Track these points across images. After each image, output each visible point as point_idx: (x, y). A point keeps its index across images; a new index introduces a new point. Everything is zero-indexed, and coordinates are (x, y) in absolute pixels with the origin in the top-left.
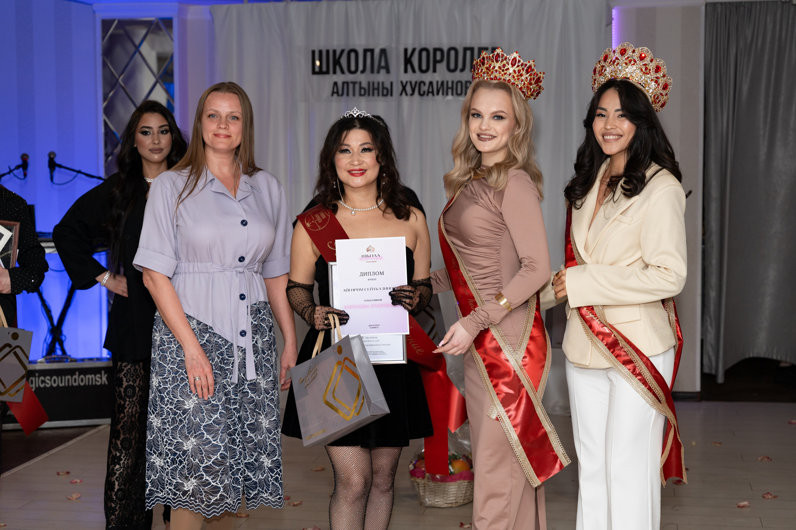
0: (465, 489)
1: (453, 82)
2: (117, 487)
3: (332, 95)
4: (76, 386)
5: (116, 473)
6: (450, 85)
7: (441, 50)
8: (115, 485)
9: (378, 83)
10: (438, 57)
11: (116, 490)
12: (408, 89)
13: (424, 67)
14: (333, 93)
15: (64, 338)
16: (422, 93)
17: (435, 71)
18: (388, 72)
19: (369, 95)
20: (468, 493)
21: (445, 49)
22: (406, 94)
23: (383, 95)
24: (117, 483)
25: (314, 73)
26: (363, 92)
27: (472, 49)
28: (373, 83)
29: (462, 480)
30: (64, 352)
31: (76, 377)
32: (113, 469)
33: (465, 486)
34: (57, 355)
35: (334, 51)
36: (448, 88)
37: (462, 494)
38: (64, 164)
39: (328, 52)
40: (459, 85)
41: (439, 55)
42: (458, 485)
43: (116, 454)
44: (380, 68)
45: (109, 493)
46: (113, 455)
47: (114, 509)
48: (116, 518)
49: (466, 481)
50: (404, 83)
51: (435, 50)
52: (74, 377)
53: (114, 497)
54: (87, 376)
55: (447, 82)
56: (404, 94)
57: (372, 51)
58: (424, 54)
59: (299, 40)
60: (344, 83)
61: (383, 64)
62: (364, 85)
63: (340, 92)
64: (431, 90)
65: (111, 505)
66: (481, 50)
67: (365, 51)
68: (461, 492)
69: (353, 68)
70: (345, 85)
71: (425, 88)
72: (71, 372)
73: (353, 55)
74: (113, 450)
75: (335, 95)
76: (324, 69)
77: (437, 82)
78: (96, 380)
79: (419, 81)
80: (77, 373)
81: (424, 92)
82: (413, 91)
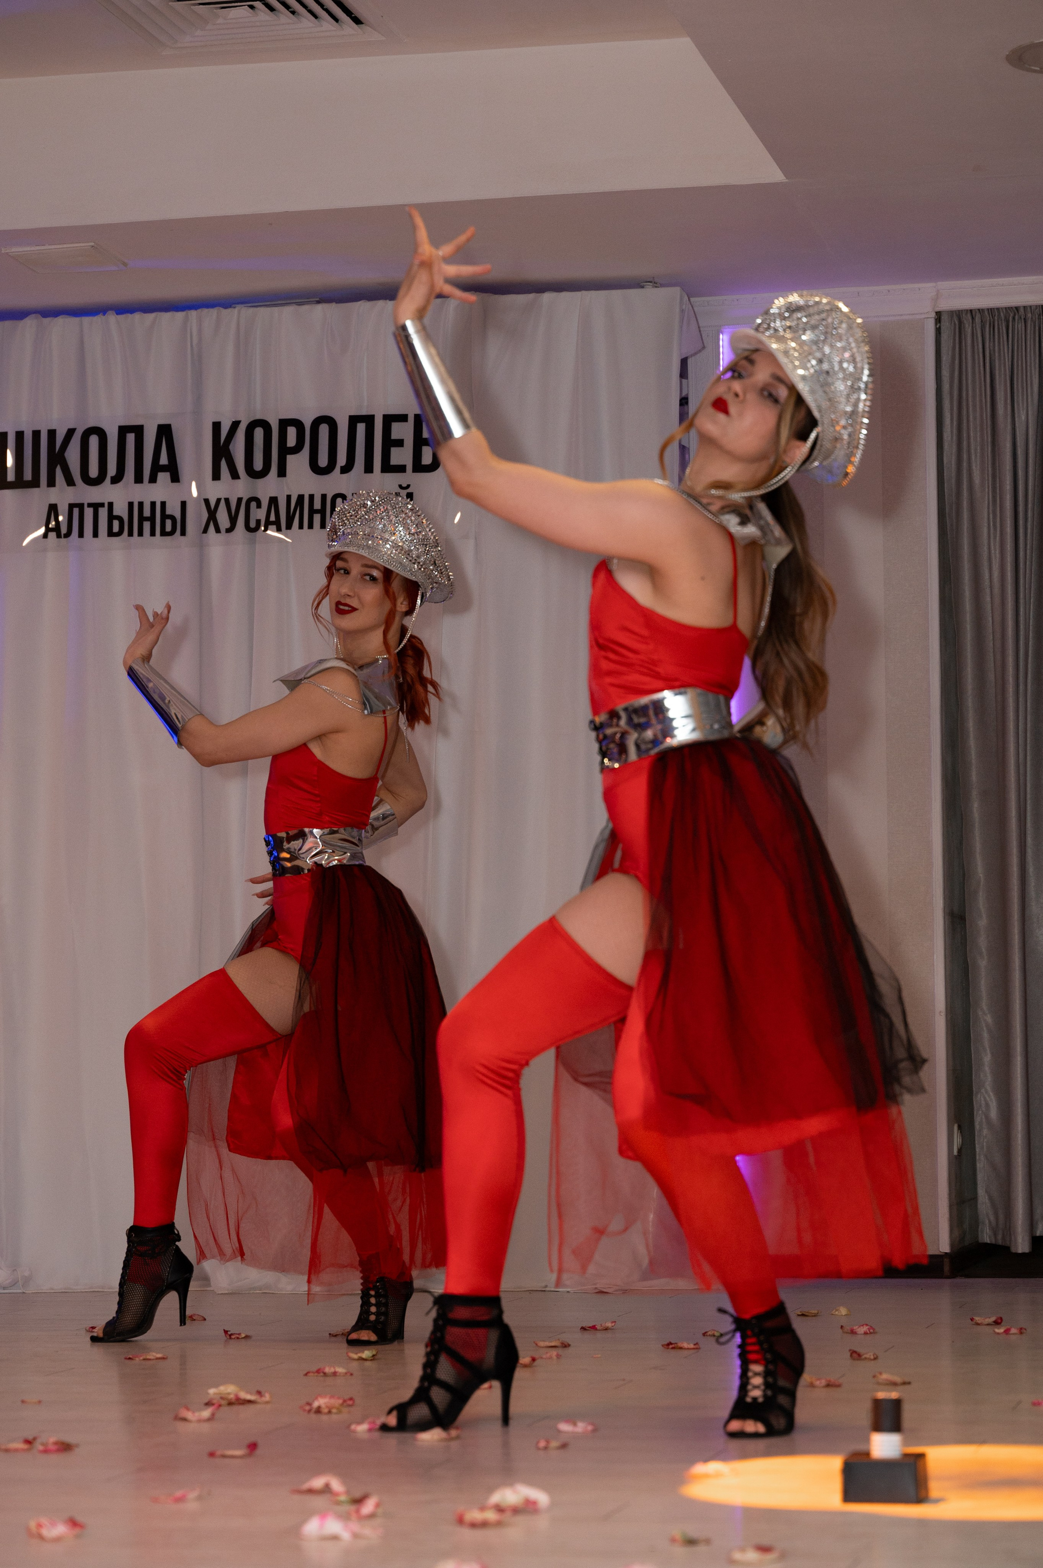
1: (324, 497)
3: (46, 536)
6: (317, 503)
7: (298, 424)
9: (153, 504)
10: (291, 441)
12: (222, 517)
13: (258, 465)
14: (47, 531)
16: (253, 524)
17: (282, 473)
18: (175, 478)
19: (131, 534)
21: (307, 422)
22: (218, 530)
23: (164, 533)
25: (5, 484)
26: (116, 525)
27: (369, 420)
28: (141, 504)
35: (52, 433)
36: (312, 511)
39: (36, 434)
41: (292, 432)
44: (156, 468)
50: (213, 504)
51: (284, 424)
55: (311, 497)
56: (212, 528)
57: (138, 430)
58: (259, 433)
60: (71, 506)
61: (164, 460)
62: (121, 510)
63: (64, 530)
64: (273, 518)
66: (389, 420)
67: (123, 430)
69: (94, 472)
70: (76, 511)
71: (259, 513)
73: (94, 441)
75: (52, 536)
76: (28, 476)
77: (289, 497)
79: (246, 496)
81: (258, 522)
82: (233, 520)
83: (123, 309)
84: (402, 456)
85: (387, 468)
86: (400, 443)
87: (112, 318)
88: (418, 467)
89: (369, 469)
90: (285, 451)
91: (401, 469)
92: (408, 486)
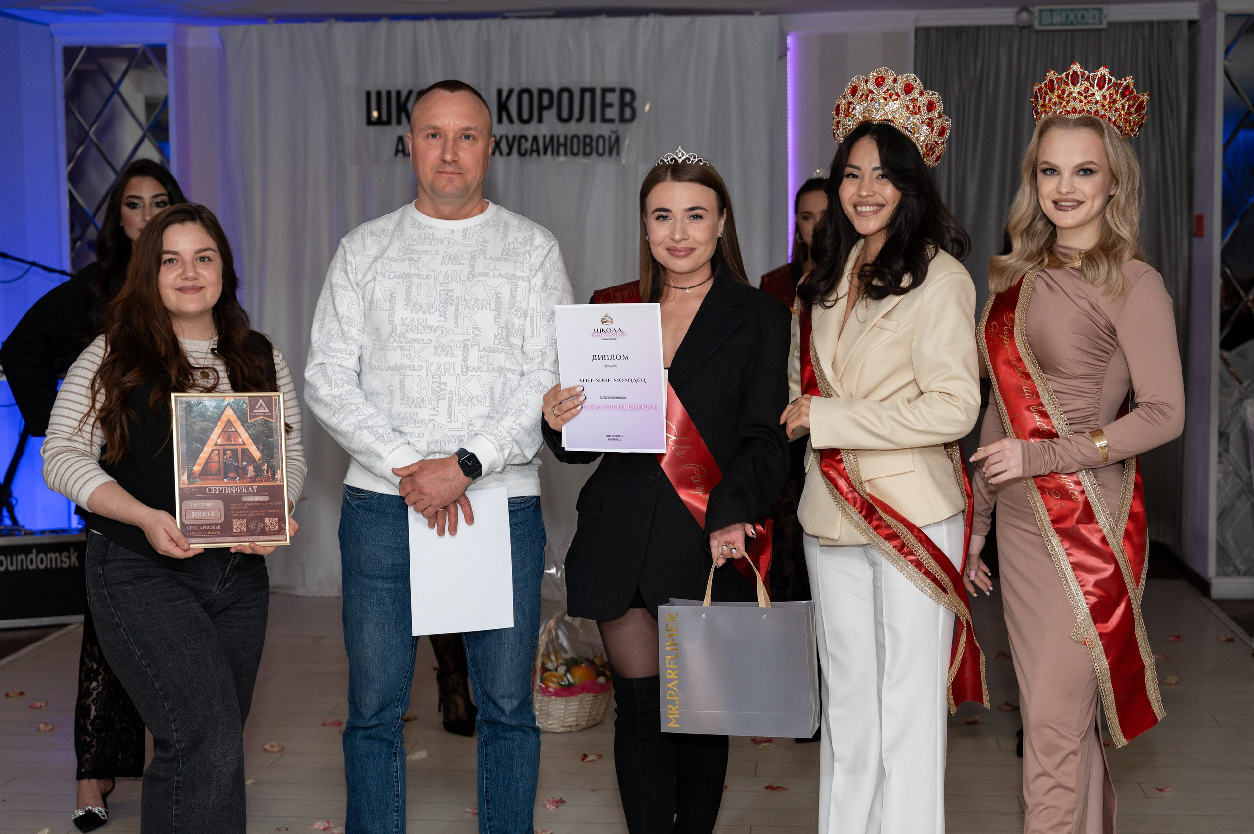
0: (589, 706)
1: (566, 137)
2: (93, 713)
3: (396, 154)
4: (33, 570)
5: (92, 694)
6: (562, 141)
7: (549, 92)
8: (90, 710)
10: (546, 102)
11: (92, 718)
12: (504, 146)
13: (525, 116)
14: (397, 152)
15: (14, 502)
16: (523, 151)
17: (540, 121)
20: (593, 711)
21: (555, 90)
22: (501, 154)
24: (93, 708)
25: (370, 122)
27: (592, 91)
29: (585, 694)
30: (15, 521)
31: (33, 556)
32: (88, 687)
33: (590, 702)
34: (5, 526)
35: (398, 93)
36: (559, 145)
37: (586, 712)
38: (11, 253)
39: (389, 93)
40: (575, 140)
41: (546, 97)
42: (580, 701)
43: (92, 666)
45: (82, 721)
46: (87, 667)
47: (90, 745)
48: (92, 757)
49: (591, 695)
51: (541, 91)
52: (30, 556)
53: (90, 728)
54: (49, 556)
55: (558, 137)
56: (497, 153)
58: (525, 97)
59: (348, 77)
65: (85, 740)
66: (605, 91)
68: (583, 711)
71: (527, 145)
72: (25, 549)
74: (87, 661)
75: (400, 155)
76: (384, 118)
77: (545, 137)
78: (62, 561)
79: (518, 134)
80: (34, 551)
81: (526, 151)
82: (511, 148)
83: (440, 17)
84: (612, 113)
85: (604, 120)
86: (611, 105)
87: (434, 23)
88: (623, 120)
89: (593, 120)
90: (541, 108)
91: (612, 121)
92: (615, 132)
